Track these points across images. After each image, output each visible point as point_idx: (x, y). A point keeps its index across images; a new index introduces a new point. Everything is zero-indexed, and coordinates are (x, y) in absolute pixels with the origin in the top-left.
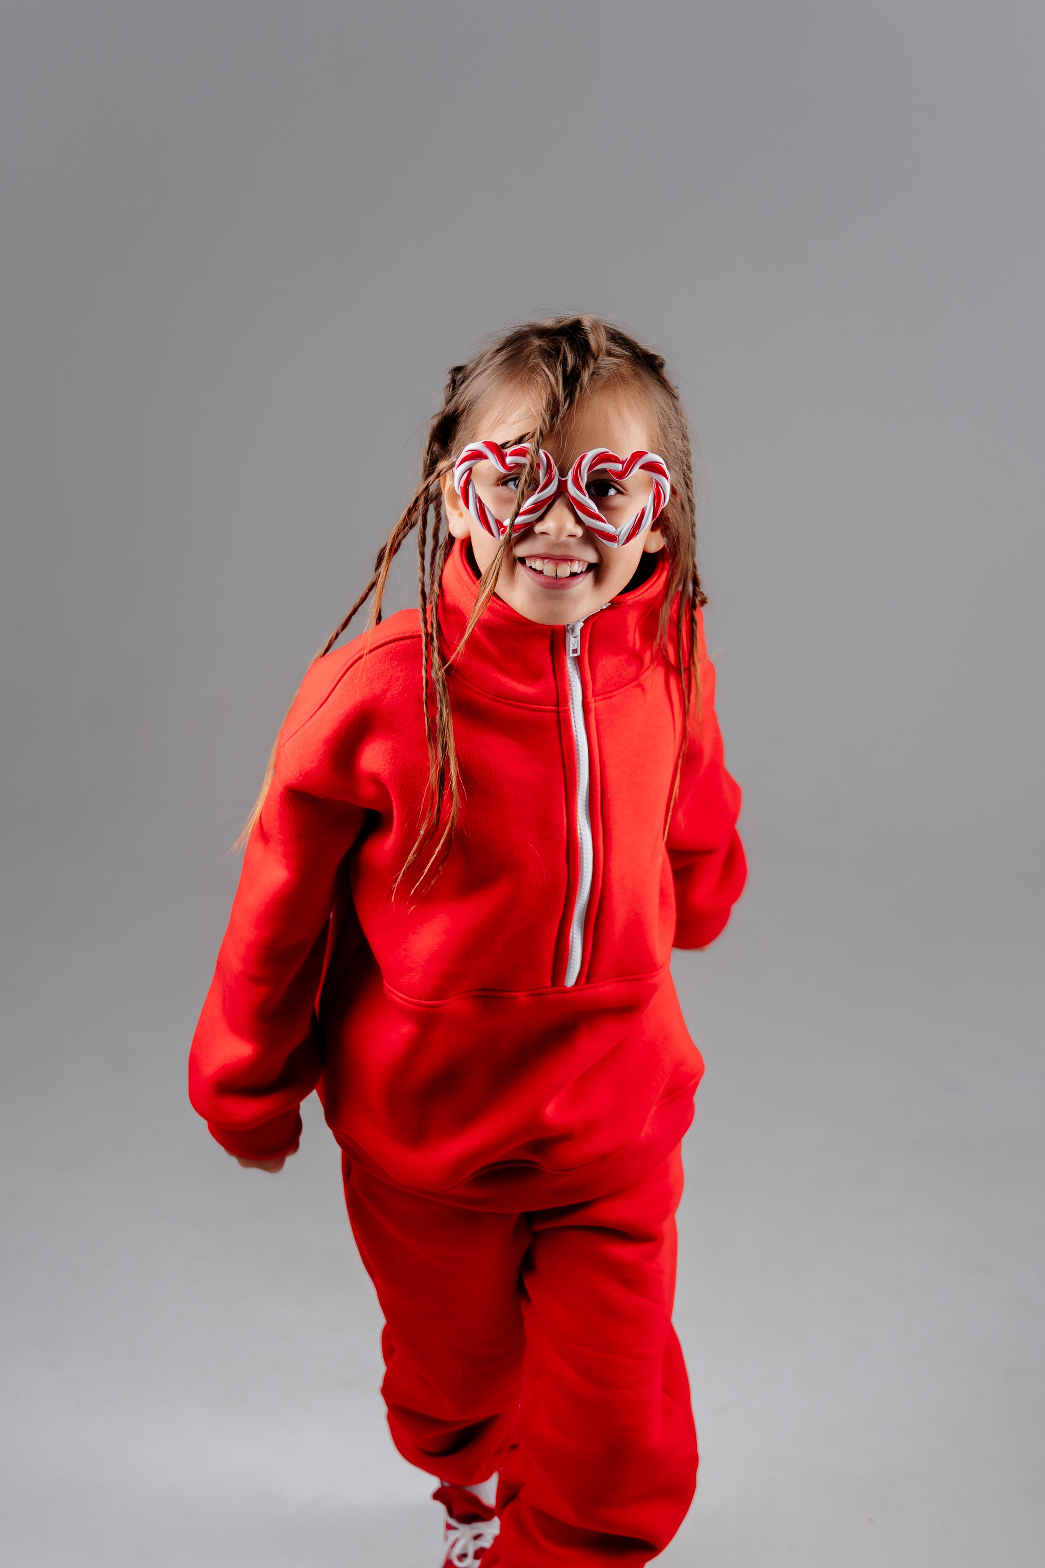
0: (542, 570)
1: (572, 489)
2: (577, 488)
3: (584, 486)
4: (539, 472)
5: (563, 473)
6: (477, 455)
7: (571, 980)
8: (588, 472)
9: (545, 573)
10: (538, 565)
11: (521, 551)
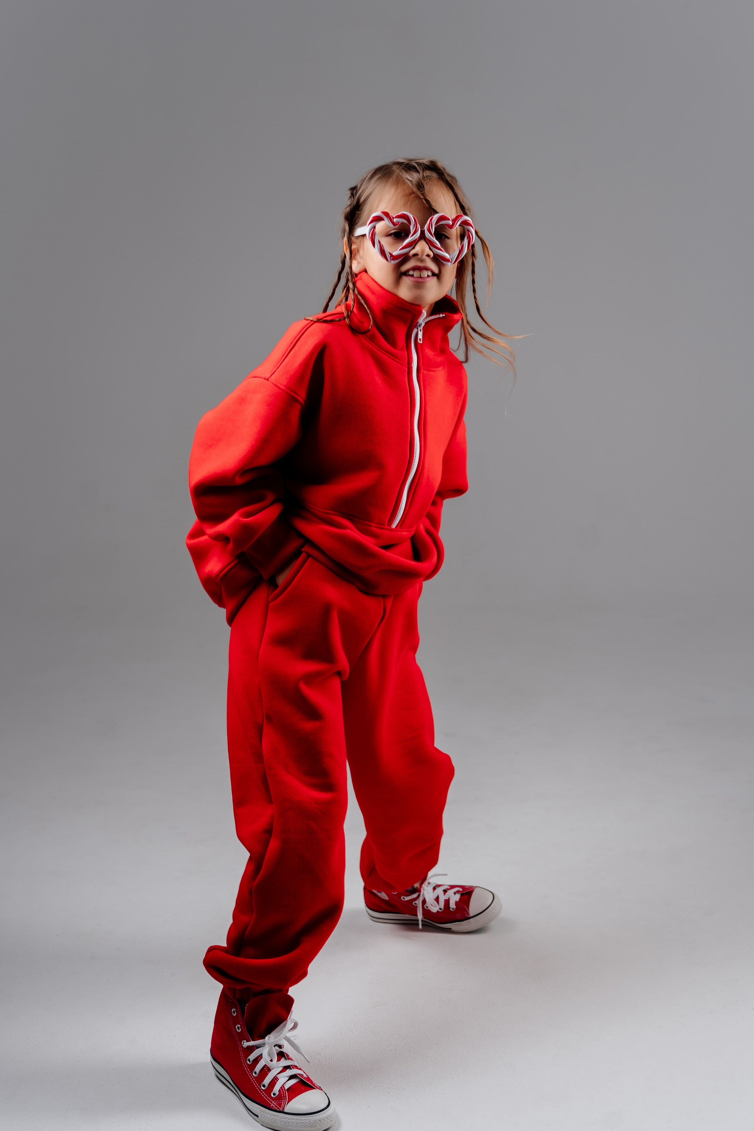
0: (413, 274)
1: (427, 234)
2: (429, 233)
3: (433, 233)
4: (410, 227)
5: (422, 227)
6: (378, 219)
7: (394, 526)
8: (436, 224)
9: (415, 275)
10: (411, 273)
11: (405, 268)
